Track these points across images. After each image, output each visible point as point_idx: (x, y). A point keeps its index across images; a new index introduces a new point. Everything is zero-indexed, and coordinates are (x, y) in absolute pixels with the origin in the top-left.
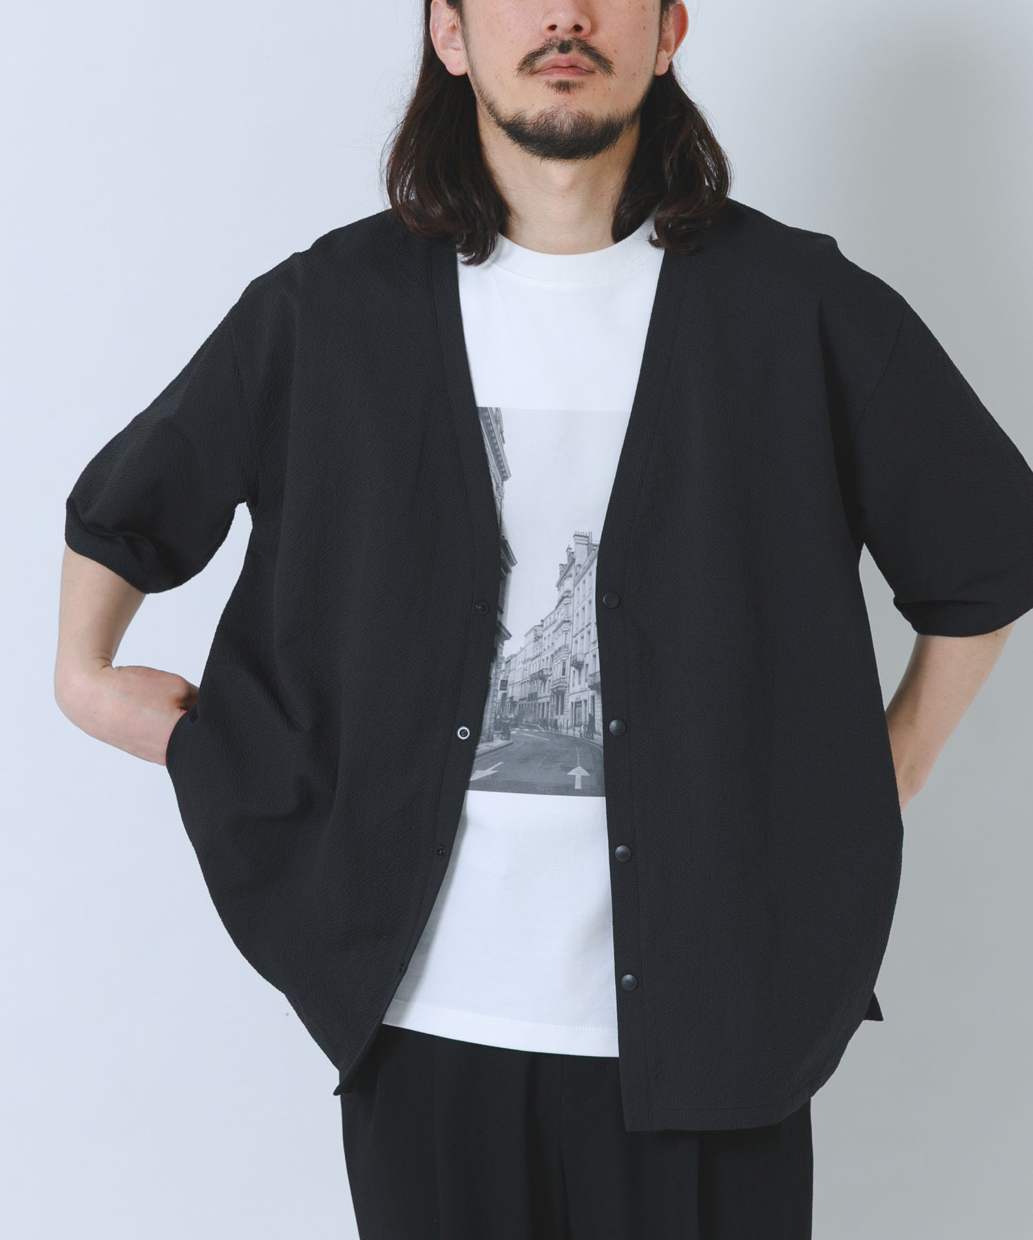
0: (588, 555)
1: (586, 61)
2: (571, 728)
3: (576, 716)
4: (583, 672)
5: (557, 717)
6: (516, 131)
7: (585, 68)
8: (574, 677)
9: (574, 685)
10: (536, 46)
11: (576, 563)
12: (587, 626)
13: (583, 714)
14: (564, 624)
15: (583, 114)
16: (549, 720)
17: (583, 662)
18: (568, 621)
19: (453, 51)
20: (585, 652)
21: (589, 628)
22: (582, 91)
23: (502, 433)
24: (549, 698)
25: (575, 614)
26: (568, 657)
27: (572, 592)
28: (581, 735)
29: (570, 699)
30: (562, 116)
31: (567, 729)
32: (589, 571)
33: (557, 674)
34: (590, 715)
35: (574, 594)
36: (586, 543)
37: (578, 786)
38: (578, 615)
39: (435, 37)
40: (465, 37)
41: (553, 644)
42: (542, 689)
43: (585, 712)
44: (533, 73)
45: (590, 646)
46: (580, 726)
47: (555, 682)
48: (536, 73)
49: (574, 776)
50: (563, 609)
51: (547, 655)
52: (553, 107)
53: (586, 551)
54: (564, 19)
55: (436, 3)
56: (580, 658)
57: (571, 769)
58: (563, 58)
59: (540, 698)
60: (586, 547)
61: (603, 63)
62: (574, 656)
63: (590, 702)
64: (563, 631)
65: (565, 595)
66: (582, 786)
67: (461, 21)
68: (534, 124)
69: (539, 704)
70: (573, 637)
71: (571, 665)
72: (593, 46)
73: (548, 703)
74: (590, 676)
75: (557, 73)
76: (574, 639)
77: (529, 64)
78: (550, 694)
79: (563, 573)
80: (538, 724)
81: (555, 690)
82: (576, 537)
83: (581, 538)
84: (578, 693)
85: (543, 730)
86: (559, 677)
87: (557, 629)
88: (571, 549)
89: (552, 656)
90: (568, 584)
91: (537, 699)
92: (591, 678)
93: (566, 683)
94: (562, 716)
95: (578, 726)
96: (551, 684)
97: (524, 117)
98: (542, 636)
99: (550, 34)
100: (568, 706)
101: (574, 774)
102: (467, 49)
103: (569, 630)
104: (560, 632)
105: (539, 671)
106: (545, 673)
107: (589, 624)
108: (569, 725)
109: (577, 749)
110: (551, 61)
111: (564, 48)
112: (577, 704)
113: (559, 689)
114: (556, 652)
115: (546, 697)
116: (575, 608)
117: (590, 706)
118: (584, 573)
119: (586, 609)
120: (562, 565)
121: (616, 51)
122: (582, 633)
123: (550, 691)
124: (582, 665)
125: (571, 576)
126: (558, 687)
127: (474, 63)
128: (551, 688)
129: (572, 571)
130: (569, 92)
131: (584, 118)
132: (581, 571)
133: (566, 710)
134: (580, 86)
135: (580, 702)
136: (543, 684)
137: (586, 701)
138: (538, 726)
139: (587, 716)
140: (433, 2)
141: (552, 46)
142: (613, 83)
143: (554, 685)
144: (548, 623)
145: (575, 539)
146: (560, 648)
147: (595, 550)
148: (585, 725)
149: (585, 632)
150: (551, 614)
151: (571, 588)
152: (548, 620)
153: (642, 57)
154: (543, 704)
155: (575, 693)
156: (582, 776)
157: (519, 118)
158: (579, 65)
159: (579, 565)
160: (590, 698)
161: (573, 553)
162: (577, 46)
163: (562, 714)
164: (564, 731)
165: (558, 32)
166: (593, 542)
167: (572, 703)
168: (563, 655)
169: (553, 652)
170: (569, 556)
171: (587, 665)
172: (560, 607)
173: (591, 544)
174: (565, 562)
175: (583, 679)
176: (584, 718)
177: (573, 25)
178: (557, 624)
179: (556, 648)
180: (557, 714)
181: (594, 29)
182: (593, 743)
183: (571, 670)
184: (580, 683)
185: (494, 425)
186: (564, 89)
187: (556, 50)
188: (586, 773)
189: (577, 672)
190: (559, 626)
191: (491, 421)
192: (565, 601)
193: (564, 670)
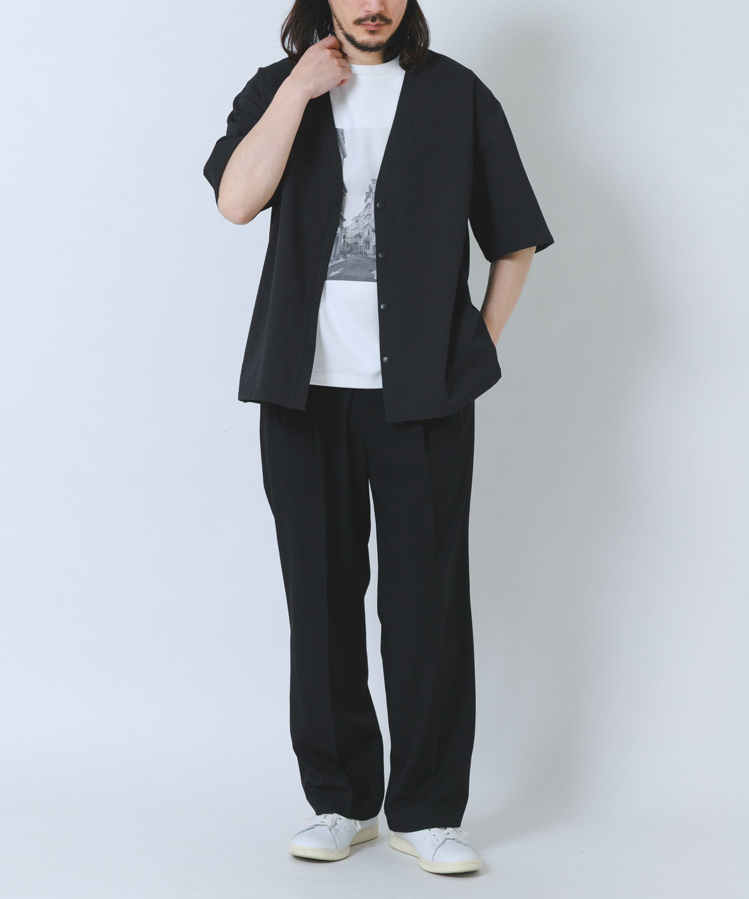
8: (373, 236)
10: (362, 17)
11: (373, 191)
14: (368, 216)
16: (363, 252)
18: (370, 214)
23: (344, 139)
27: (371, 203)
33: (366, 234)
37: (376, 277)
41: (363, 223)
42: (360, 240)
44: (360, 25)
49: (374, 274)
50: (367, 210)
51: (361, 228)
54: (374, 10)
57: (373, 271)
58: (373, 24)
64: (368, 218)
65: (368, 204)
75: (370, 27)
77: (359, 22)
78: (363, 242)
79: (367, 196)
80: (358, 253)
83: (375, 181)
85: (361, 255)
88: (370, 185)
89: (363, 228)
90: (369, 200)
91: (358, 244)
96: (364, 238)
98: (359, 221)
99: (368, 13)
105: (359, 234)
106: (361, 234)
108: (371, 254)
110: (368, 22)
111: (374, 20)
120: (367, 192)
125: (371, 197)
126: (366, 240)
129: (371, 195)
133: (370, 248)
141: (369, 18)
152: (361, 214)
154: (360, 246)
163: (368, 250)
164: (369, 256)
165: (371, 14)
167: (372, 246)
168: (368, 227)
170: (370, 188)
178: (365, 216)
179: (365, 225)
185: (341, 136)
186: (372, 33)
190: (366, 217)
191: (339, 134)
192: (368, 207)
193: (369, 233)
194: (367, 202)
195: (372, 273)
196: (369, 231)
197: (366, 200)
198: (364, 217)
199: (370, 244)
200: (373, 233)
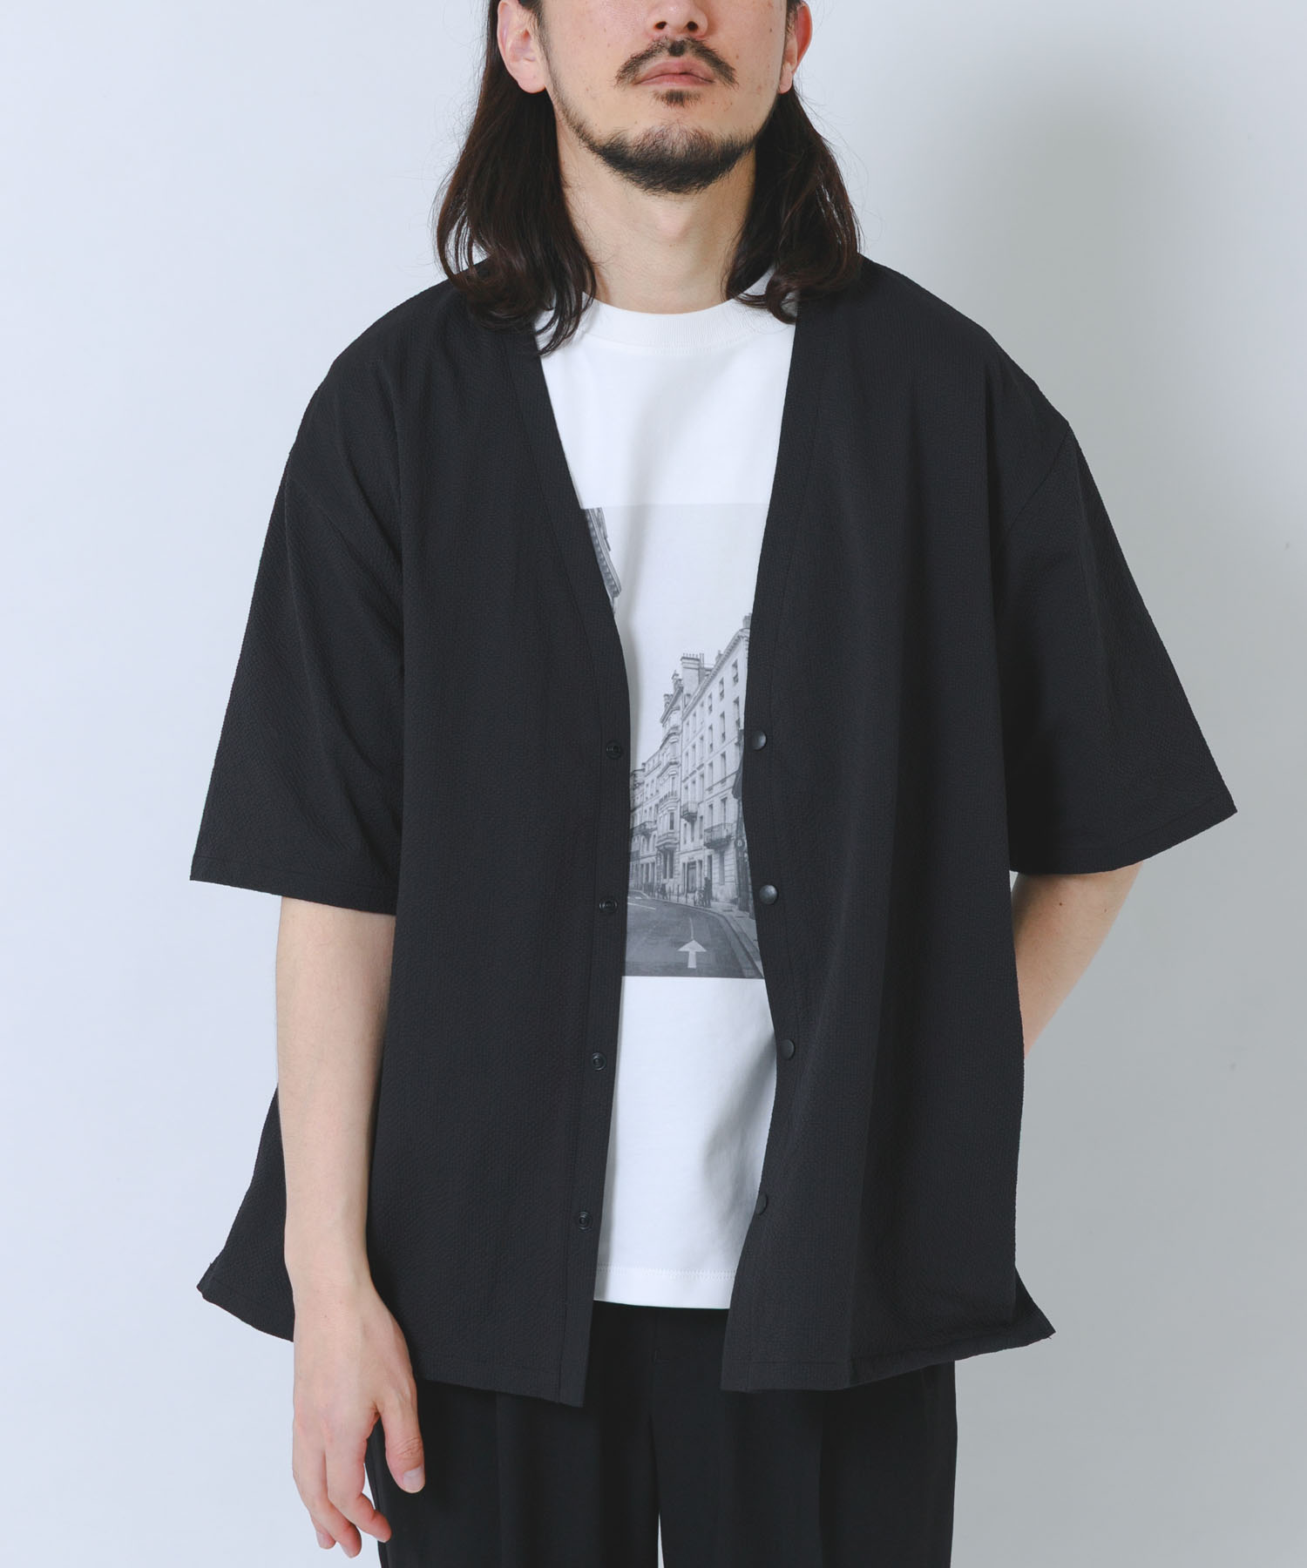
0: (700, 681)
1: (703, 67)
2: (683, 894)
3: (689, 880)
4: (697, 826)
5: (665, 881)
6: (615, 156)
7: (701, 76)
8: (685, 833)
9: (685, 842)
10: (640, 48)
11: (685, 692)
12: (699, 768)
13: (698, 879)
14: (671, 767)
15: (700, 134)
16: (655, 885)
17: (697, 813)
18: (676, 763)
19: (526, 63)
20: (698, 800)
21: (701, 770)
22: (698, 103)
23: (605, 538)
24: (654, 858)
25: (684, 755)
26: (676, 807)
27: (680, 729)
28: (695, 903)
29: (682, 859)
30: (675, 135)
31: (678, 895)
32: (701, 701)
33: (663, 827)
34: (706, 879)
35: (682, 731)
36: (697, 667)
37: (692, 964)
38: (687, 754)
39: (504, 47)
40: (545, 44)
41: (657, 791)
42: (646, 845)
43: (700, 875)
44: (637, 82)
45: (704, 793)
46: (694, 892)
47: (662, 839)
48: (639, 83)
49: (687, 953)
50: (669, 749)
51: (650, 805)
52: (662, 124)
53: (697, 678)
54: (676, 14)
55: (505, 4)
56: (692, 808)
57: (683, 944)
58: (674, 63)
59: (643, 858)
60: (697, 672)
61: (723, 69)
62: (684, 805)
63: (706, 864)
64: (670, 776)
65: (671, 732)
66: (697, 964)
67: (539, 25)
68: (639, 146)
69: (642, 865)
70: (681, 781)
71: (681, 817)
72: (711, 48)
73: (653, 864)
74: (705, 831)
75: (668, 81)
76: (683, 785)
77: (631, 71)
78: (655, 853)
79: (669, 706)
80: (641, 889)
81: (661, 848)
82: (684, 660)
83: (691, 661)
84: (691, 851)
85: (648, 897)
86: (665, 832)
87: (662, 774)
88: (678, 675)
89: (657, 806)
90: (675, 718)
91: (639, 859)
92: (707, 834)
93: (676, 839)
94: (671, 880)
95: (691, 892)
96: (657, 839)
97: (624, 139)
98: (643, 783)
99: (657, 34)
100: (679, 868)
101: (686, 950)
102: (547, 58)
103: (677, 774)
104: (665, 776)
105: (641, 825)
106: (648, 827)
107: (702, 765)
108: (680, 891)
109: (691, 920)
110: (659, 65)
111: (676, 49)
112: (690, 866)
113: (667, 846)
114: (661, 801)
115: (650, 856)
116: (683, 747)
117: (706, 868)
118: (695, 705)
119: (697, 747)
120: (667, 695)
121: (737, 57)
122: (693, 776)
123: (656, 849)
124: (696, 817)
125: (678, 709)
126: (664, 845)
127: (557, 76)
128: (656, 845)
129: (680, 703)
130: (682, 105)
131: (701, 137)
132: (690, 702)
133: (676, 873)
134: (697, 97)
135: (694, 863)
136: (646, 842)
137: (701, 862)
138: (642, 892)
139: (703, 880)
140: (500, 3)
141: (662, 47)
142: (735, 95)
143: (661, 841)
144: (651, 767)
145: (683, 663)
146: (666, 797)
147: (708, 675)
148: (700, 891)
149: (697, 776)
150: (654, 755)
151: (679, 723)
152: (651, 763)
153: (769, 66)
154: (648, 865)
155: (687, 852)
156: (697, 953)
157: (618, 139)
158: (695, 71)
159: (689, 695)
160: (706, 858)
161: (680, 680)
162: (693, 47)
163: (671, 877)
164: (674, 898)
165: (668, 30)
166: (706, 666)
167: (684, 864)
168: (670, 804)
169: (657, 801)
170: (676, 684)
171: (702, 818)
172: (666, 746)
173: (704, 668)
174: (671, 691)
175: (697, 834)
176: (699, 883)
177: (686, 24)
178: (662, 767)
179: (662, 795)
180: (665, 877)
181: (712, 29)
182: (710, 911)
183: (681, 823)
184: (693, 839)
185: (597, 529)
186: (677, 101)
187: (666, 53)
188: (701, 949)
189: (689, 825)
190: (665, 770)
191: (593, 525)
192: (672, 739)
193: (672, 823)
194: (669, 725)
195: (682, 949)
196: (672, 814)
197: (664, 719)
198: (658, 772)
199: (675, 857)
200: (684, 821)
